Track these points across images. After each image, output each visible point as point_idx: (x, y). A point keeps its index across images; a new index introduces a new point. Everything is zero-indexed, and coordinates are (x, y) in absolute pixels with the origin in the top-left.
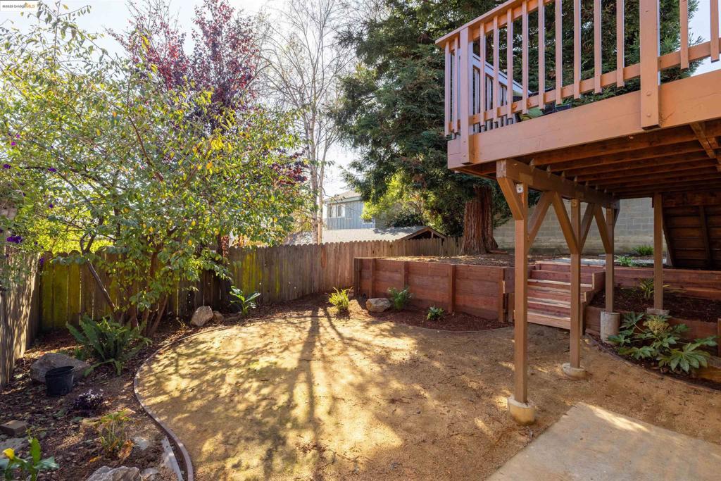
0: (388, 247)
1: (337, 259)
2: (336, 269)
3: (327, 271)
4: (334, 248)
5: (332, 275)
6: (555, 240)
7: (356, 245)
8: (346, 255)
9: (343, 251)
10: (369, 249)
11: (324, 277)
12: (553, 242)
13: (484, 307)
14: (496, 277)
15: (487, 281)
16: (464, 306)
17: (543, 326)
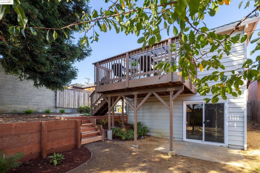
13: (66, 144)
14: (73, 125)
15: (68, 129)
16: (52, 148)
17: (92, 143)
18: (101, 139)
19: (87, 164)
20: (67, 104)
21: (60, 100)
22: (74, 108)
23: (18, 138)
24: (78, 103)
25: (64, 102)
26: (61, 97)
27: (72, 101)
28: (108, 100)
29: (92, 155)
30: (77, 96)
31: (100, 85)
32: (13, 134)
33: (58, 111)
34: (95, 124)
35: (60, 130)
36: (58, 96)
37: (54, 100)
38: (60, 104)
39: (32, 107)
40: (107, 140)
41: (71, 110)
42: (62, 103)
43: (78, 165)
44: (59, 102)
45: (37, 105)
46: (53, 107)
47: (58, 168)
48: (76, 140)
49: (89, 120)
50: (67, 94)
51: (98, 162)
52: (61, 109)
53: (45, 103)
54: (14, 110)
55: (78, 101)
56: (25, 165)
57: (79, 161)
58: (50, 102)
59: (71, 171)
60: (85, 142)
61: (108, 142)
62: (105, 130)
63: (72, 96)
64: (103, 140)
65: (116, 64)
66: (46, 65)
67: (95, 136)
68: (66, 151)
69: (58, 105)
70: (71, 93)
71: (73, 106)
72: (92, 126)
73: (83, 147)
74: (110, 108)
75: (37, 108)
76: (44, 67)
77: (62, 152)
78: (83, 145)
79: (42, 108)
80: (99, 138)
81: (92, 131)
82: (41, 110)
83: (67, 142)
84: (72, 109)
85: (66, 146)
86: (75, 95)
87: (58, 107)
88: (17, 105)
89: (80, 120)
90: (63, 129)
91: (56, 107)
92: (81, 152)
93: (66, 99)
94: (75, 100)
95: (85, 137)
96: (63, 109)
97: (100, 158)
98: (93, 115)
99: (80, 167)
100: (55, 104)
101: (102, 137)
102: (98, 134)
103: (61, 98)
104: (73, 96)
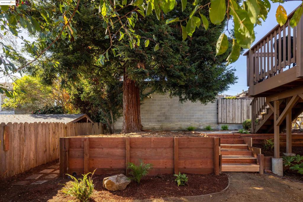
0: (64, 128)
1: (22, 141)
2: (21, 151)
3: (10, 154)
4: (18, 129)
5: (16, 158)
6: (151, 124)
7: (40, 126)
8: (31, 136)
9: (28, 132)
10: (51, 130)
11: (7, 161)
12: (151, 125)
13: (201, 167)
14: (209, 144)
15: (203, 148)
16: (185, 168)
17: (240, 172)
18: (258, 171)
19: (211, 196)
20: (232, 118)
21: (223, 114)
22: (241, 124)
23: (156, 151)
24: (247, 115)
25: (227, 116)
26: (224, 110)
27: (238, 114)
28: (273, 107)
29: (227, 187)
30: (245, 106)
31: (254, 85)
32: (152, 147)
33: (220, 127)
34: (251, 146)
35: (193, 148)
36: (220, 109)
37: (216, 114)
38: (223, 119)
39: (194, 124)
40: (272, 173)
41: (237, 126)
42: (225, 117)
43: (202, 193)
44: (222, 117)
45: (198, 122)
46: (215, 123)
47: (179, 189)
48: (214, 163)
49: (242, 139)
50: (232, 105)
51: (228, 199)
52: (223, 125)
53: (206, 118)
54: (180, 127)
55: (247, 113)
56: (159, 177)
57: (205, 190)
58: (212, 117)
59: (189, 196)
60: (228, 169)
61: (272, 177)
62: (267, 157)
63: (238, 107)
64: (262, 173)
65: (282, 38)
66: (181, 77)
67: (247, 163)
68: (200, 175)
69: (220, 121)
70: (237, 103)
71: (240, 120)
72: (247, 148)
73: (224, 175)
74: (277, 119)
75: (198, 124)
76: (181, 80)
77: (196, 174)
78: (225, 173)
79: (203, 125)
80: (255, 168)
81: (245, 156)
82: (203, 127)
83: (202, 164)
84: (239, 125)
85: (200, 168)
86: (242, 105)
87: (220, 122)
88: (182, 123)
89: (217, 138)
90: (197, 148)
91: (218, 123)
92: (216, 180)
93: (229, 112)
94: (243, 112)
95: (231, 162)
96: (226, 125)
97: (235, 196)
98: (256, 133)
99: (200, 197)
100: (217, 120)
101: (260, 167)
102: (255, 162)
103: (224, 112)
104: (240, 108)
